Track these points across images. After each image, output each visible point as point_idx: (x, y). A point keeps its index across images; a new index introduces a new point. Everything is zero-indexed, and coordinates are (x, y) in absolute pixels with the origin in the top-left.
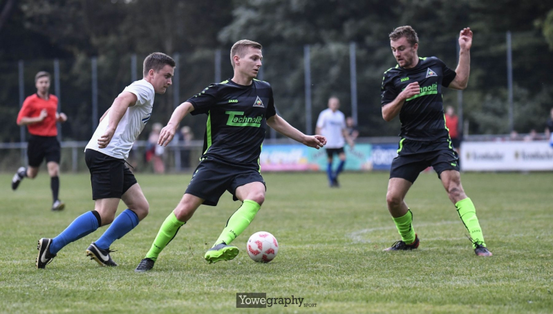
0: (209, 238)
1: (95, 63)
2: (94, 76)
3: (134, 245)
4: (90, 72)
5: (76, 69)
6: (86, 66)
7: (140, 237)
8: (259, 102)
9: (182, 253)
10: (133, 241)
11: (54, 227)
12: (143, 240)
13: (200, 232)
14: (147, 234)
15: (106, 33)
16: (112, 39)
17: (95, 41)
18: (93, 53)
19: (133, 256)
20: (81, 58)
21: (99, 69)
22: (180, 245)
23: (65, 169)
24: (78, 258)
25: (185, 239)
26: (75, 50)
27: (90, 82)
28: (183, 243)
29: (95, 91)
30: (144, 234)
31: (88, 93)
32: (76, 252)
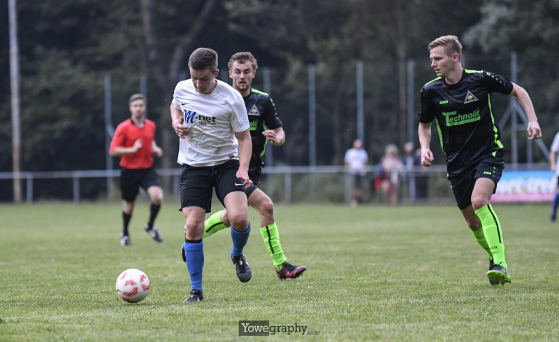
0: (449, 283)
1: (312, 71)
2: (312, 88)
3: (358, 291)
4: (307, 83)
5: (290, 79)
6: (302, 76)
7: (365, 282)
8: (470, 97)
9: (417, 300)
10: (357, 286)
11: (263, 269)
12: (370, 285)
13: (438, 275)
14: (375, 278)
15: (326, 36)
16: (333, 43)
17: (312, 45)
18: (310, 60)
19: (358, 304)
20: (296, 65)
21: (318, 78)
22: (414, 291)
23: (277, 198)
24: (291, 306)
25: (420, 284)
26: (289, 56)
27: (307, 95)
28: (417, 288)
29: (313, 105)
30: (371, 277)
31: (304, 108)
32: (289, 299)
